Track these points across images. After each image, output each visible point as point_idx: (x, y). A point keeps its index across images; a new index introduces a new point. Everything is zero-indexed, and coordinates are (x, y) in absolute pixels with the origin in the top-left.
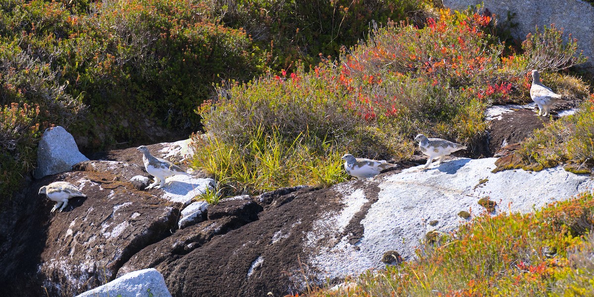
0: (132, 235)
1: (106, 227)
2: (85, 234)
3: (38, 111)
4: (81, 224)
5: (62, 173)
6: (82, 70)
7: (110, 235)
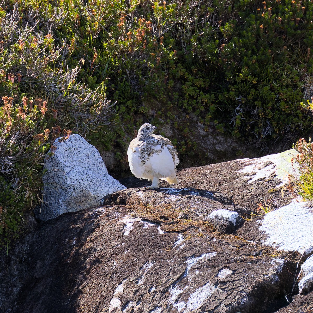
0: (223, 305)
1: (177, 294)
2: (143, 306)
3: (44, 109)
4: (135, 289)
5: (91, 209)
6: (98, 44)
7: (186, 307)
